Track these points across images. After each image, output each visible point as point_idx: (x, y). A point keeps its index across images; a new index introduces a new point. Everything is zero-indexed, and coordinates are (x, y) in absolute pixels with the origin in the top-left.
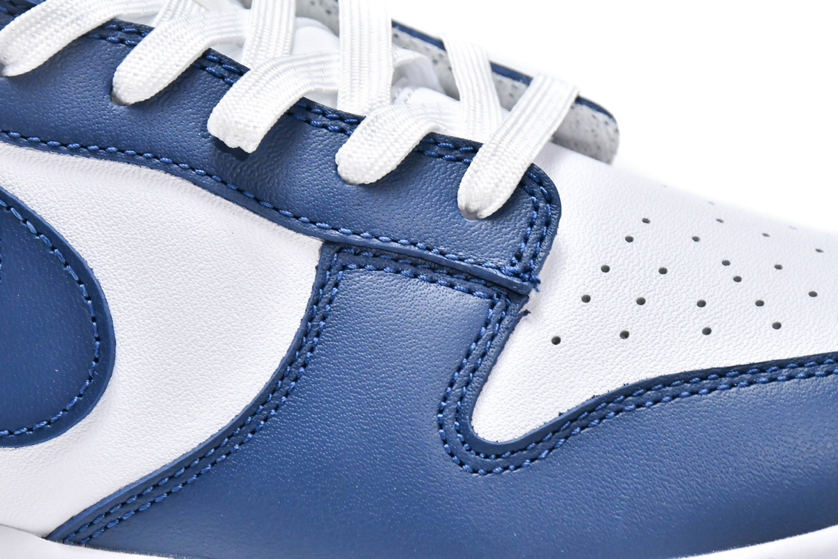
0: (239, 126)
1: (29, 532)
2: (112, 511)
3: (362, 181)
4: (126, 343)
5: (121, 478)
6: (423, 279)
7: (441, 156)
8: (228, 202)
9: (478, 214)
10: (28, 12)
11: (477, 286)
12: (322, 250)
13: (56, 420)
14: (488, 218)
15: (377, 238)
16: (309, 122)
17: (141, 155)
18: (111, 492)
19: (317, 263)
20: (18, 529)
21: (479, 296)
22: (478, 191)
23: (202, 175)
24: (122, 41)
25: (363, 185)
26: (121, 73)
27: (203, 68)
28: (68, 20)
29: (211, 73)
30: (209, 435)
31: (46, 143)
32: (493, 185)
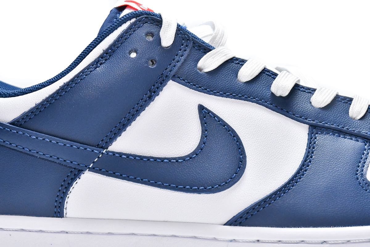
0: (283, 86)
1: (216, 224)
2: (250, 212)
3: (320, 107)
4: (249, 157)
5: (252, 201)
6: (342, 137)
7: (341, 101)
8: (278, 113)
9: (356, 119)
10: (210, 52)
11: (359, 139)
12: (309, 128)
13: (229, 182)
14: (359, 120)
15: (327, 124)
16: (299, 90)
17: (249, 97)
18: (248, 206)
19: (308, 132)
20: (213, 224)
21: (361, 142)
22: (356, 111)
23: (269, 104)
24: (239, 64)
25: (320, 108)
26: (241, 72)
27: (264, 73)
28: (223, 55)
29: (267, 74)
30: (281, 185)
31: (219, 93)
32: (360, 109)
